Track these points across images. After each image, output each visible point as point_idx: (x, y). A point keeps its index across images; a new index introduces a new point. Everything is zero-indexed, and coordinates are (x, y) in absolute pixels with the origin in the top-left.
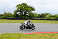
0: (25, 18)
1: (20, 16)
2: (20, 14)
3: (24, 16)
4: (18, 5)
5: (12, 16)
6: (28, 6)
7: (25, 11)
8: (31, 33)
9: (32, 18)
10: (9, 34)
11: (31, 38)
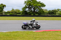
0: (34, 14)
1: (29, 13)
2: (29, 10)
3: (33, 12)
4: (26, 1)
5: (20, 13)
6: (37, 2)
7: (34, 7)
8: (41, 31)
9: (42, 15)
10: (18, 32)
11: (41, 36)
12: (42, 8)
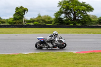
0: (74, 24)
1: (66, 22)
2: (66, 17)
3: (72, 20)
4: (61, 2)
5: (52, 21)
6: (79, 3)
7: (74, 12)
8: (87, 52)
9: (88, 24)
11: (87, 60)
12: (88, 13)
